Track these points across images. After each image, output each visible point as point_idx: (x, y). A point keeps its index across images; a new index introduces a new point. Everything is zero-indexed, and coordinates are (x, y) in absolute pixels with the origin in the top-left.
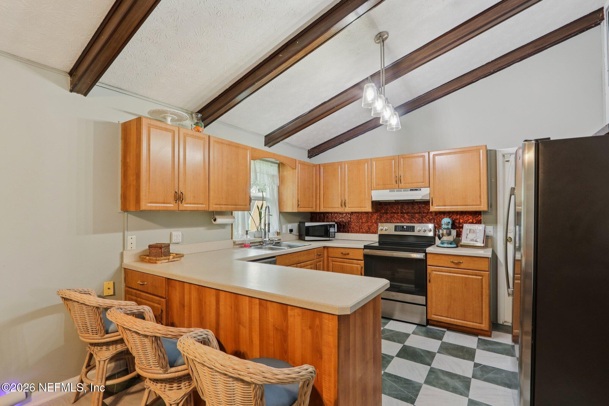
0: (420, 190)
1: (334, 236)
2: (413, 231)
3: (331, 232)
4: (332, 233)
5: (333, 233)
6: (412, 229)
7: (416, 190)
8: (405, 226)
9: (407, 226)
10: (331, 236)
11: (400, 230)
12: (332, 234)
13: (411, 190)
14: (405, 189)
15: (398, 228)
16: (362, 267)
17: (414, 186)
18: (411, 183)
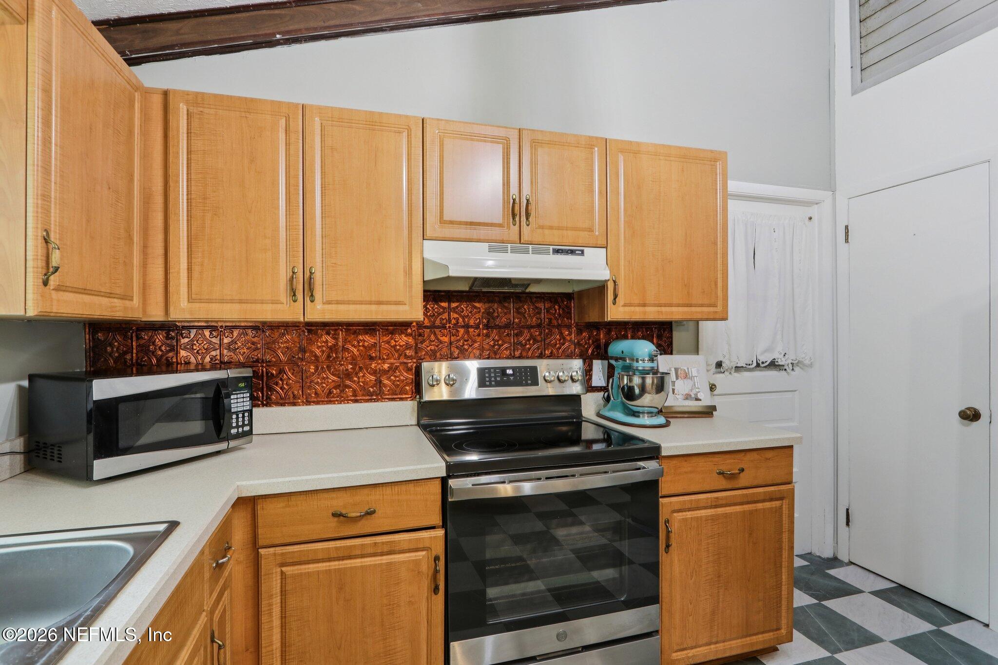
0: (582, 253)
1: (247, 428)
2: (535, 383)
3: (237, 413)
4: (240, 415)
5: (243, 417)
6: (530, 376)
7: (572, 252)
8: (509, 368)
9: (513, 368)
10: (234, 431)
11: (496, 381)
12: (237, 422)
13: (557, 251)
14: (539, 247)
15: (490, 377)
16: (437, 559)
17: (568, 238)
18: (559, 228)
